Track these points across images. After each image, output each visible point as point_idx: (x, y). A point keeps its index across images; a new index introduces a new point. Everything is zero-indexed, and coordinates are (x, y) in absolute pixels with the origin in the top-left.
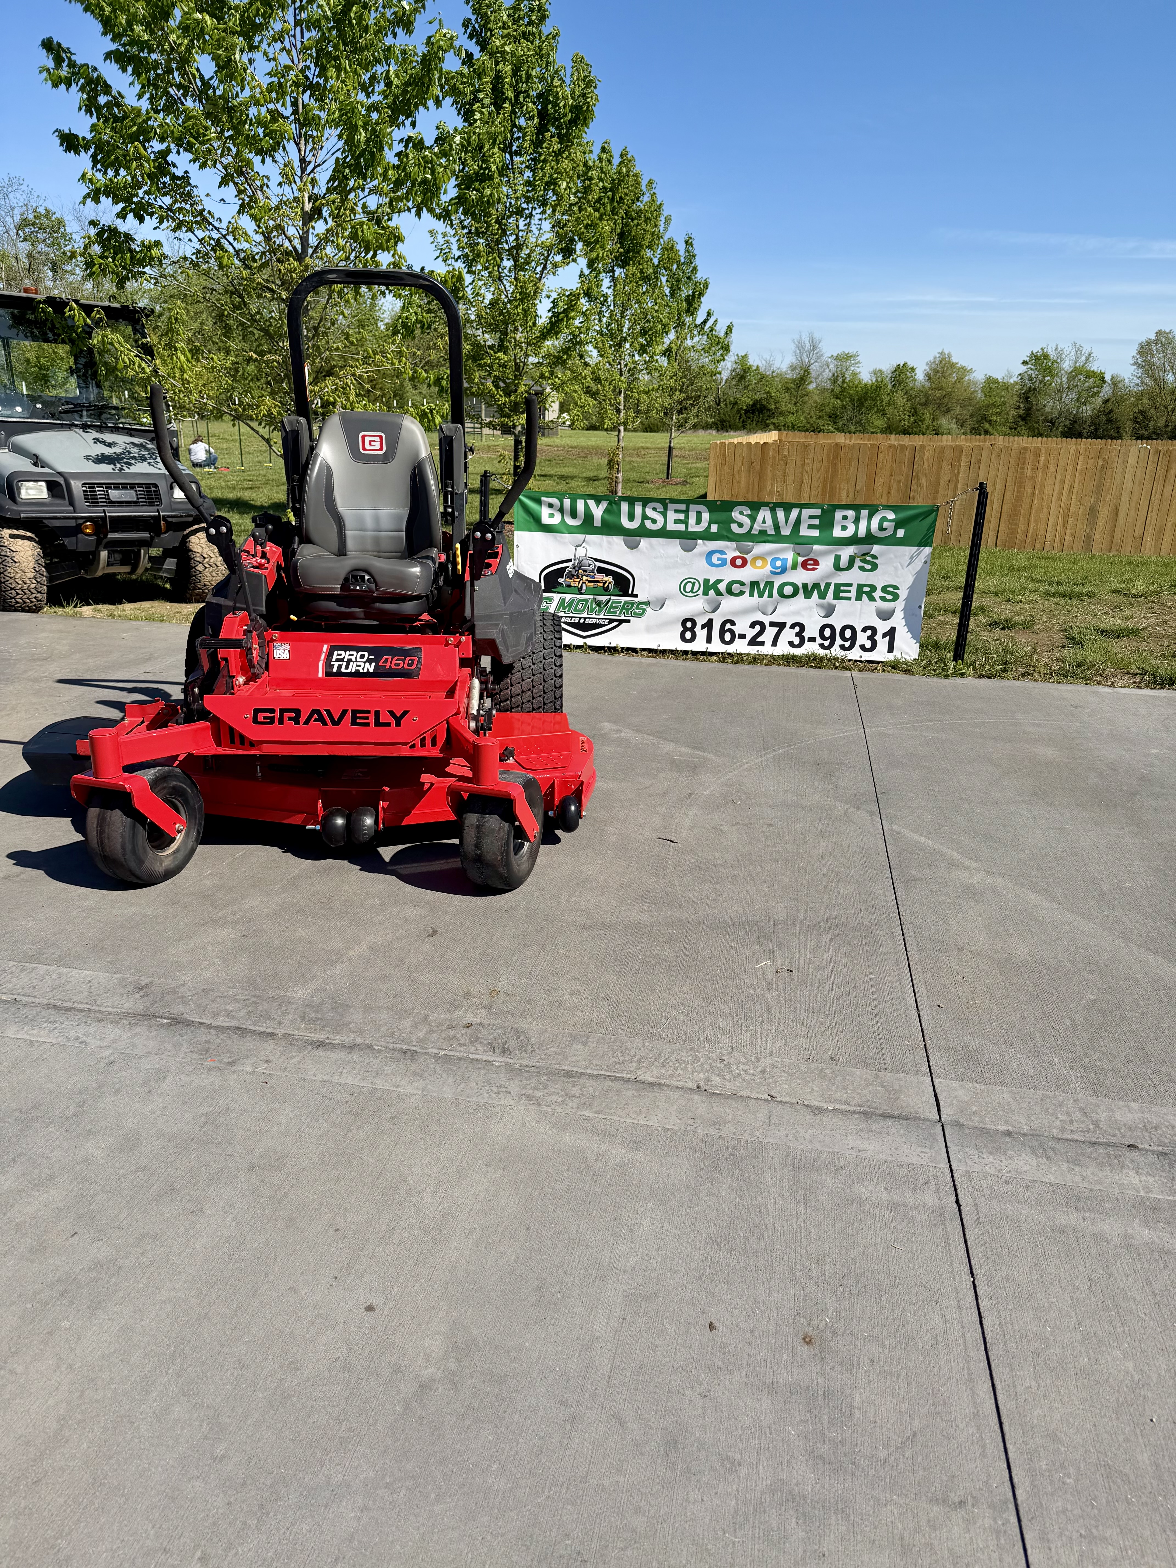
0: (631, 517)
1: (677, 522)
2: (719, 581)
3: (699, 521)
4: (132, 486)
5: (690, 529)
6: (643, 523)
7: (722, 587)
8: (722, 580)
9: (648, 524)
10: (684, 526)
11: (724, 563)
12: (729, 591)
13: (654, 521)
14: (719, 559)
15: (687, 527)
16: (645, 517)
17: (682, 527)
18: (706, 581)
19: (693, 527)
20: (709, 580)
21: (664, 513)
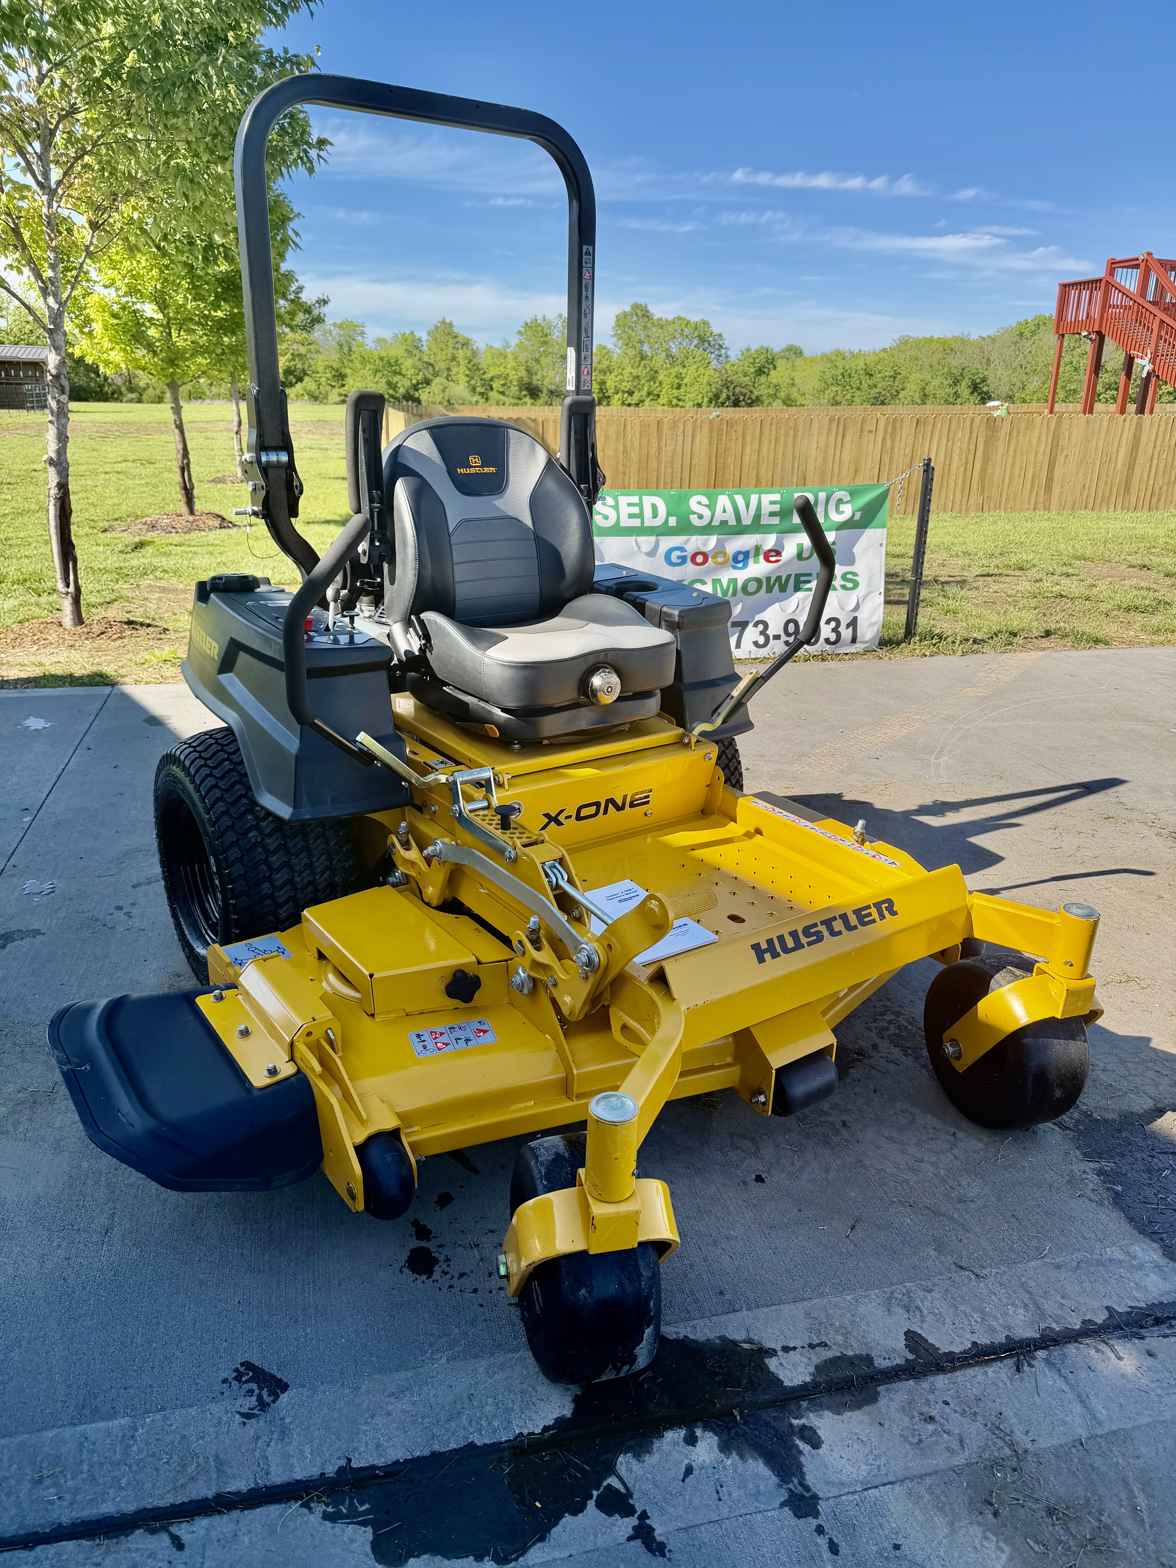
3: (655, 513)
5: (646, 524)
10: (638, 520)
11: (684, 561)
14: (678, 557)
15: (641, 522)
19: (649, 522)
21: (616, 507)
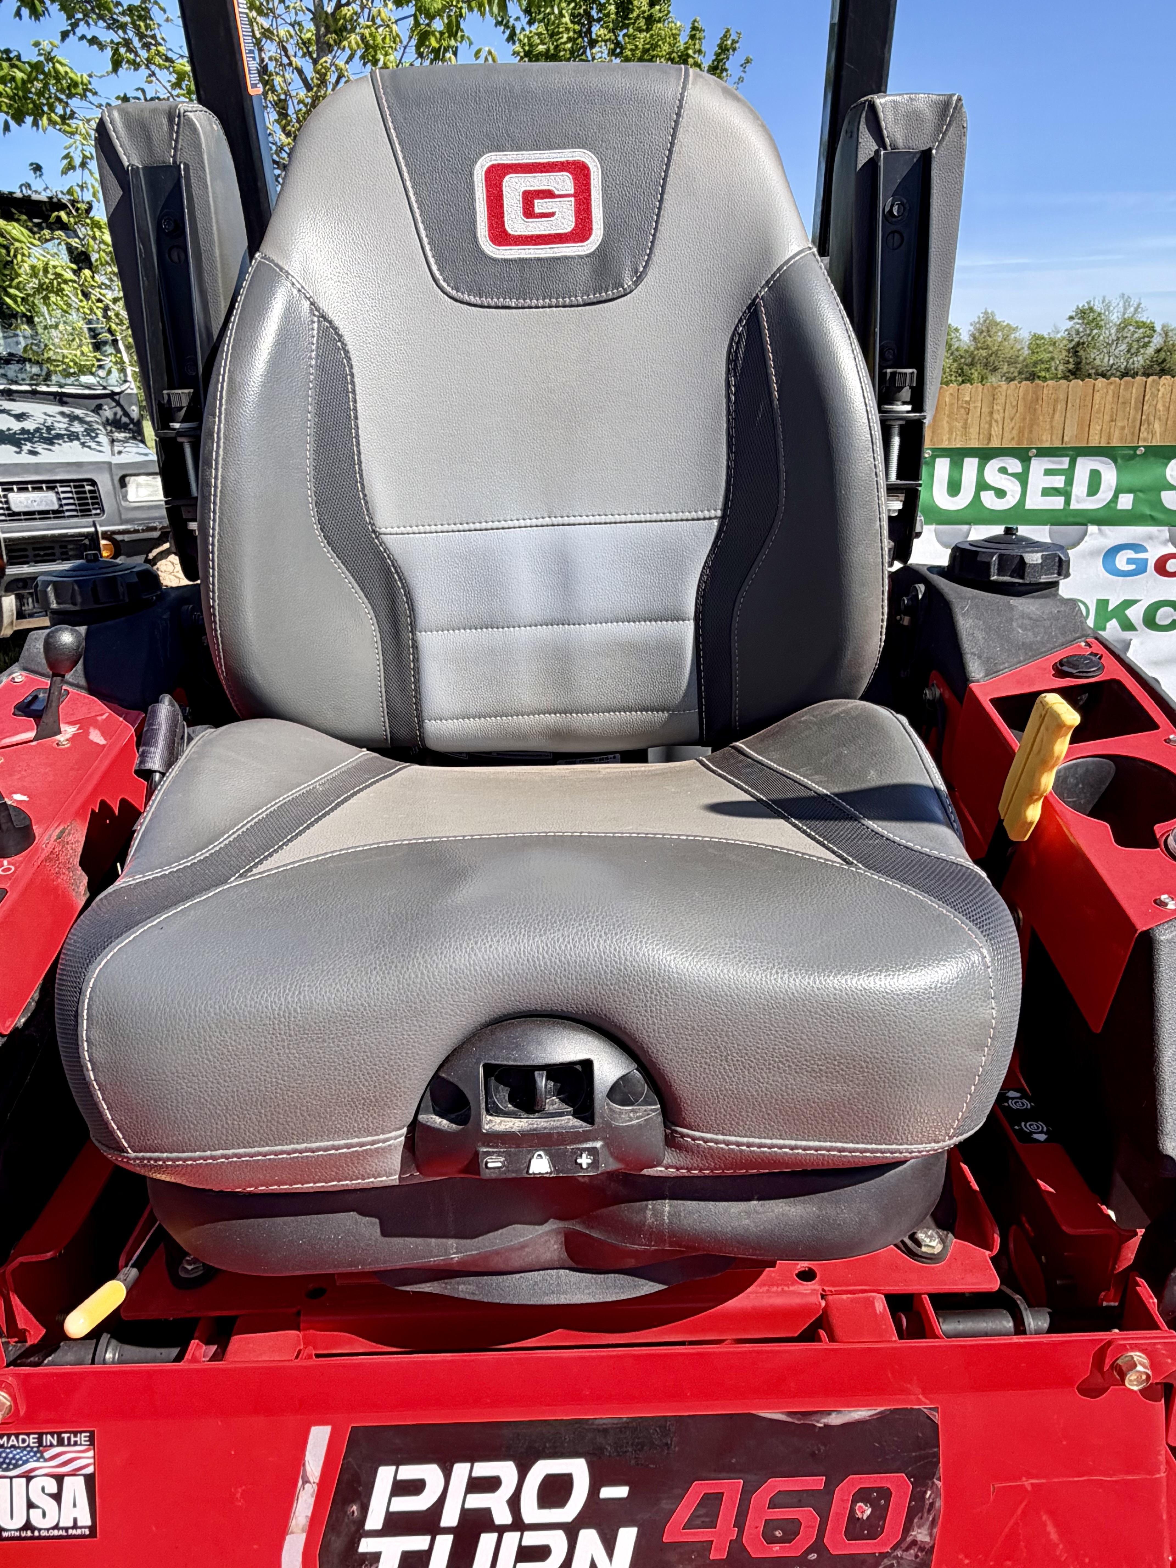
0: (954, 488)
1: (1047, 492)
2: (1129, 603)
3: (1094, 487)
4: (51, 485)
5: (1074, 505)
6: (977, 496)
7: (1135, 614)
8: (1135, 602)
9: (989, 500)
10: (1061, 499)
11: (1140, 568)
12: (1150, 621)
13: (1001, 493)
14: (1130, 561)
15: (1068, 502)
16: (982, 485)
17: (1058, 503)
18: (1102, 604)
19: (1081, 501)
20: (1107, 601)
21: (1023, 479)
